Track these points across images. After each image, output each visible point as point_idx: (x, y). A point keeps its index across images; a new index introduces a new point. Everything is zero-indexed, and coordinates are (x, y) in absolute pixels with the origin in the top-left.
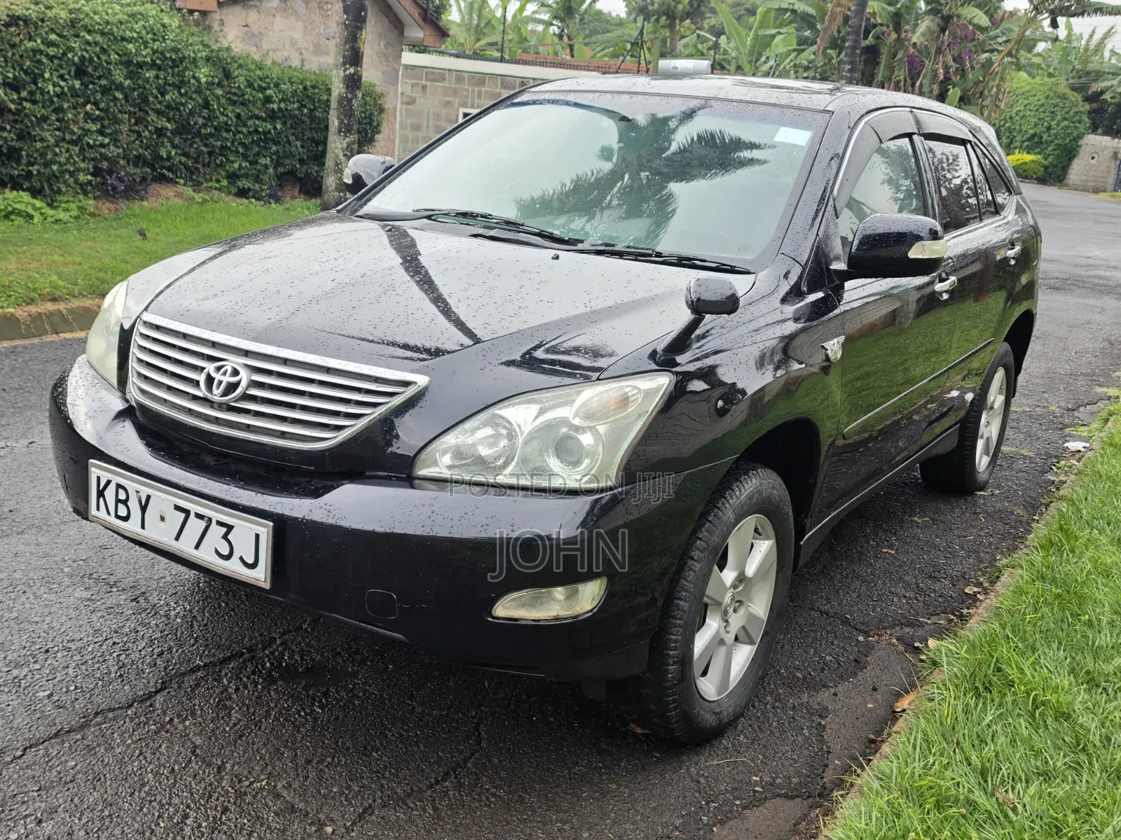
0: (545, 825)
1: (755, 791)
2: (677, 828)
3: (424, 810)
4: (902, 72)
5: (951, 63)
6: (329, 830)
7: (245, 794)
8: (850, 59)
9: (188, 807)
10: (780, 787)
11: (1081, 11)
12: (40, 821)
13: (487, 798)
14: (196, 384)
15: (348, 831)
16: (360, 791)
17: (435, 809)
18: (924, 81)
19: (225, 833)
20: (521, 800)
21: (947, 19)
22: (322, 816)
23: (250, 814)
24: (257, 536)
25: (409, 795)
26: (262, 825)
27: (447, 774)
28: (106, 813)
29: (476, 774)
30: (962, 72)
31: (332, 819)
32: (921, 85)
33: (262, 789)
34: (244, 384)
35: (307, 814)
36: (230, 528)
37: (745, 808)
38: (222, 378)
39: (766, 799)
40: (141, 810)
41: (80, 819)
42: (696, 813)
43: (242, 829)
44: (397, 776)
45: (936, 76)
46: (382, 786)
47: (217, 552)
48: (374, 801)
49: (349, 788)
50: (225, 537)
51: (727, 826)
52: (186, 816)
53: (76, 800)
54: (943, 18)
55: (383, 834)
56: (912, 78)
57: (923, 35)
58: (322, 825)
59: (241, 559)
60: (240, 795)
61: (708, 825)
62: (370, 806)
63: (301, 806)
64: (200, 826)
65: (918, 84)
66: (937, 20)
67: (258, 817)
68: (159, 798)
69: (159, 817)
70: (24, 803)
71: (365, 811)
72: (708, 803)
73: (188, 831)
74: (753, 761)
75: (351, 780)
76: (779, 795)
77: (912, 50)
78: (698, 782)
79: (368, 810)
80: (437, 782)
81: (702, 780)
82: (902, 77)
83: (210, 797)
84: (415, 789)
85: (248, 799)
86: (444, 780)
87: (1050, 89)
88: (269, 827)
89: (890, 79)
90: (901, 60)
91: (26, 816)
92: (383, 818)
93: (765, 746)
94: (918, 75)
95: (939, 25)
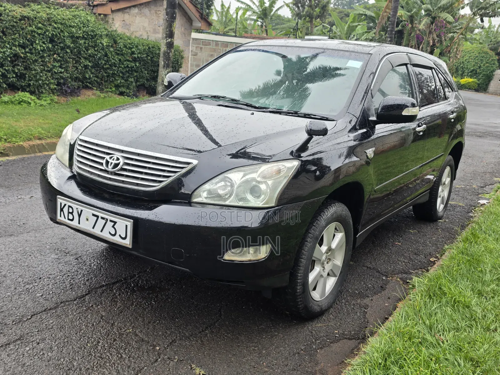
0: (247, 348)
1: (336, 336)
2: (302, 350)
3: (197, 341)
4: (414, 42)
5: (436, 38)
6: (158, 348)
7: (123, 334)
8: (390, 36)
9: (100, 338)
10: (346, 335)
11: (494, 15)
12: (38, 343)
13: (223, 337)
14: (101, 164)
15: (165, 349)
16: (170, 334)
17: (202, 341)
18: (424, 46)
19: (115, 349)
20: (238, 338)
21: (434, 18)
22: (155, 343)
23: (125, 342)
24: (126, 226)
25: (191, 336)
26: (130, 346)
27: (207, 328)
28: (66, 340)
29: (219, 328)
30: (441, 42)
31: (159, 344)
32: (422, 48)
33: (130, 332)
34: (121, 164)
35: (149, 342)
36: (115, 223)
37: (331, 343)
38: (112, 161)
39: (340, 339)
40: (80, 339)
41: (55, 343)
42: (311, 344)
43: (122, 347)
44: (186, 328)
45: (429, 43)
46: (180, 332)
47: (110, 233)
48: (176, 337)
49: (166, 332)
50: (113, 227)
51: (323, 350)
52: (99, 342)
53: (53, 335)
54: (432, 18)
55: (180, 350)
56: (418, 45)
57: (424, 25)
58: (154, 346)
59: (120, 236)
60: (121, 335)
61: (315, 349)
62: (175, 340)
63: (146, 339)
64: (104, 346)
66: (430, 19)
67: (128, 343)
68: (87, 335)
69: (88, 342)
70: (32, 336)
71: (173, 341)
72: (316, 340)
73: (99, 348)
74: (335, 325)
75: (167, 330)
76: (346, 338)
77: (418, 32)
78: (312, 332)
79: (174, 341)
80: (203, 331)
81: (313, 332)
82: (414, 44)
83: (109, 335)
84: (194, 333)
85: (124, 336)
86: (205, 330)
87: (481, 50)
88: (133, 347)
89: (408, 44)
90: (413, 36)
91: (32, 341)
92: (180, 344)
93: (341, 319)
94: (421, 43)
95: (430, 21)
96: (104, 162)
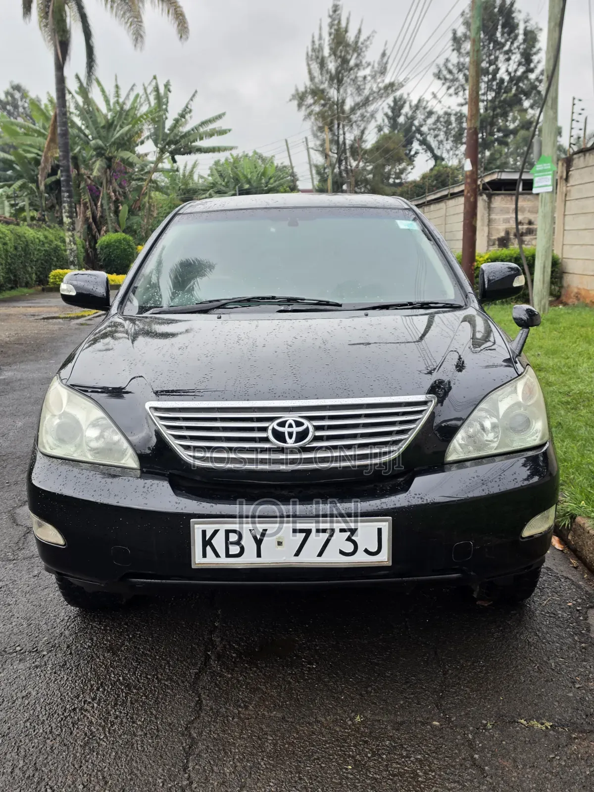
4: (87, 197)
5: (118, 188)
8: (67, 189)
11: (188, 151)
14: (266, 440)
18: (103, 202)
21: (110, 160)
24: (380, 530)
30: (125, 195)
32: (102, 205)
34: (311, 429)
36: (353, 531)
38: (290, 430)
45: (110, 197)
47: (342, 552)
50: (349, 539)
54: (106, 158)
56: (93, 200)
57: (98, 170)
59: (366, 551)
65: (99, 204)
66: (105, 160)
77: (89, 181)
82: (87, 200)
87: (170, 202)
89: (80, 201)
90: (84, 188)
94: (98, 197)
95: (106, 164)
96: (270, 434)
